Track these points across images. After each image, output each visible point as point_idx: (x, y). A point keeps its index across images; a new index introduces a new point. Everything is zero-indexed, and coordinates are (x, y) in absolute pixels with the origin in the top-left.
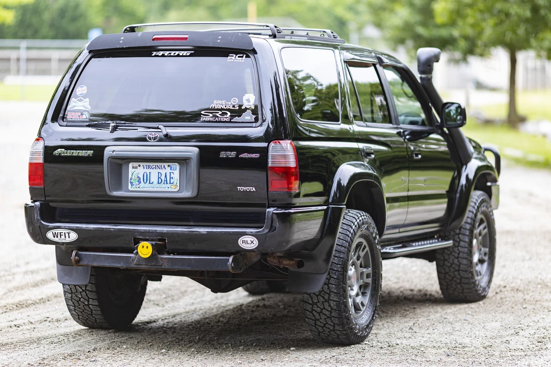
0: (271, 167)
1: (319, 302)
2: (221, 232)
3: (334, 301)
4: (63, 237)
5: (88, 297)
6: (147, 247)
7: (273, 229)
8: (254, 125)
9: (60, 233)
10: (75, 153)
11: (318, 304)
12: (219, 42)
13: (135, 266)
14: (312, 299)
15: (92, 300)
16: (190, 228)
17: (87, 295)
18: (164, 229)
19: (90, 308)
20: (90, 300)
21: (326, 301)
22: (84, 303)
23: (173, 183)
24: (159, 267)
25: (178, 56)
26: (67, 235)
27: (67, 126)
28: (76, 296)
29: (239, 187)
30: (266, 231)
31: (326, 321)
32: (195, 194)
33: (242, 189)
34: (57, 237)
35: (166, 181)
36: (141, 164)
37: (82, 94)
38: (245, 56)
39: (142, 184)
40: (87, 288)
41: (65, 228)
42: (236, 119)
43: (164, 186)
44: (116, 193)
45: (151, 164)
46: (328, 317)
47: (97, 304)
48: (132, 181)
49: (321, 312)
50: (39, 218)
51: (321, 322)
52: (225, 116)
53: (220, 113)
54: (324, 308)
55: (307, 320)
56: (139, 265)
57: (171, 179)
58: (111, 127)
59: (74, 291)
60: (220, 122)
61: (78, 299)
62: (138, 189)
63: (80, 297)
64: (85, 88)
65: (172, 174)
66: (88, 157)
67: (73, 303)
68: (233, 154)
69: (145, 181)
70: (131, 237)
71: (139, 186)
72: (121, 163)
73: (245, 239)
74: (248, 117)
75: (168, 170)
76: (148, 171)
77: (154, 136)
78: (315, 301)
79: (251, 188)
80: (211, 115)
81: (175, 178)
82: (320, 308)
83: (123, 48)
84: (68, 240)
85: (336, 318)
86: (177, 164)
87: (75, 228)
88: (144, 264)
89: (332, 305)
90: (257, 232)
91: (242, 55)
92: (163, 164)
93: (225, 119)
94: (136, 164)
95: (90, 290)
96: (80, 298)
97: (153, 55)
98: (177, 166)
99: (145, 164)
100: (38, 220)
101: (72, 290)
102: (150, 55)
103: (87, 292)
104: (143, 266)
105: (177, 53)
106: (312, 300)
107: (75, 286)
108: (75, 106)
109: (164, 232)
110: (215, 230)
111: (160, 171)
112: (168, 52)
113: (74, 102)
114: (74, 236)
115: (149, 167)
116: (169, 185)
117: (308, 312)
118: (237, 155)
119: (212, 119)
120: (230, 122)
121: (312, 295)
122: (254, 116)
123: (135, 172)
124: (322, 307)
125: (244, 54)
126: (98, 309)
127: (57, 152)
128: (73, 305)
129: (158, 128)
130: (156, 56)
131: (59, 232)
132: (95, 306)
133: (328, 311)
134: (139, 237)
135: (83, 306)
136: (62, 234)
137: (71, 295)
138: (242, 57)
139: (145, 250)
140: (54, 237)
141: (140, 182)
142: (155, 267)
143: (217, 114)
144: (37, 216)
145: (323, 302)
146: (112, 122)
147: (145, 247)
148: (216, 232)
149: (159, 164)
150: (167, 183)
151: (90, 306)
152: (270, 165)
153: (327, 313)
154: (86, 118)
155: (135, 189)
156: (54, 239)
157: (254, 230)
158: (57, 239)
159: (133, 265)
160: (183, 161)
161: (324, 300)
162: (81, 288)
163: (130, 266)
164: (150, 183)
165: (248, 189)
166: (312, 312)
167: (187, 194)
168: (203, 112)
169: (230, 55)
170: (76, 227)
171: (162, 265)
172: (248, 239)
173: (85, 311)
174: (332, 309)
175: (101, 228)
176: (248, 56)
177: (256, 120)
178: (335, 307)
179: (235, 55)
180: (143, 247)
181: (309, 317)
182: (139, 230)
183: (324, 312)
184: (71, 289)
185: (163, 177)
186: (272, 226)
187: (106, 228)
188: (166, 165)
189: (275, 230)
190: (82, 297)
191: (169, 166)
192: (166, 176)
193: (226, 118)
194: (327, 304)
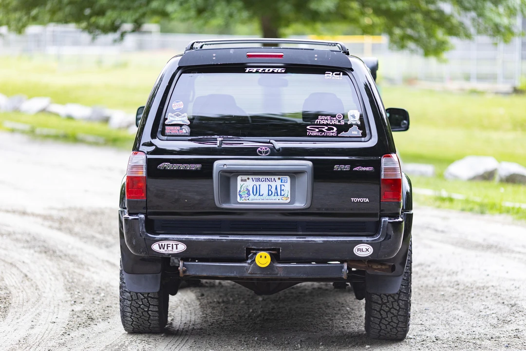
0: (383, 179)
1: (388, 302)
2: (337, 241)
3: (402, 301)
4: (170, 248)
5: (149, 303)
6: (265, 257)
7: (388, 237)
8: (363, 139)
9: (167, 245)
10: (182, 167)
11: (388, 304)
12: (316, 60)
13: (250, 275)
14: (382, 299)
15: (152, 306)
16: (305, 238)
17: (148, 302)
18: (279, 239)
19: (148, 314)
20: (151, 306)
21: (395, 301)
22: (143, 309)
23: (283, 195)
24: (275, 276)
25: (273, 72)
26: (175, 247)
27: (167, 140)
28: (137, 303)
29: (352, 199)
30: (382, 239)
31: (392, 319)
32: (308, 205)
33: (355, 200)
34: (164, 249)
35: (277, 193)
36: (251, 177)
37: (179, 109)
38: (341, 73)
39: (252, 196)
40: (149, 295)
41: (173, 240)
42: (343, 134)
43: (274, 198)
44: (225, 206)
45: (261, 177)
46: (395, 316)
47: (157, 310)
48: (241, 193)
49: (389, 311)
50: (144, 230)
51: (386, 320)
52: (332, 131)
53: (326, 128)
54: (393, 308)
55: (372, 319)
56: (253, 274)
57: (282, 191)
58: (218, 142)
59: (134, 298)
60: (327, 136)
61: (137, 306)
62: (248, 201)
63: (141, 303)
64: (182, 103)
65: (282, 186)
66: (196, 171)
67: (132, 310)
68: (347, 168)
69: (255, 193)
70: (244, 247)
71: (248, 198)
72: (229, 177)
73: (361, 247)
74: (355, 132)
75: (278, 183)
76: (258, 184)
77: (265, 150)
78: (385, 301)
79: (365, 199)
80: (317, 130)
81: (286, 190)
82: (389, 307)
83: (217, 65)
84: (175, 251)
85: (402, 316)
86: (288, 177)
87: (184, 239)
88: (259, 273)
89: (401, 304)
90: (373, 240)
91: (339, 73)
92: (273, 177)
93: (331, 134)
94: (245, 177)
95: (152, 296)
96: (140, 305)
97: (247, 71)
98: (288, 179)
99: (254, 177)
100: (143, 232)
101: (133, 297)
102: (244, 71)
103: (149, 299)
104: (258, 275)
105: (271, 70)
106: (382, 301)
107: (137, 293)
108: (173, 121)
109: (280, 242)
110: (331, 240)
111: (270, 183)
112: (262, 69)
113: (172, 117)
114: (182, 247)
115: (258, 180)
116: (280, 197)
117: (376, 312)
118: (351, 168)
119: (319, 134)
120: (337, 137)
121: (382, 295)
122: (361, 132)
123: (243, 184)
124: (391, 307)
125: (340, 72)
126: (157, 314)
127: (161, 166)
128: (131, 312)
129: (269, 143)
130: (249, 72)
131: (166, 243)
132: (154, 312)
133: (396, 310)
134: (253, 247)
135: (142, 312)
136: (169, 245)
137: (130, 302)
138: (339, 74)
139: (263, 259)
140: (160, 249)
141: (249, 195)
142: (271, 276)
143: (323, 129)
144: (142, 229)
145: (392, 302)
146: (218, 137)
147: (263, 257)
148: (333, 241)
149: (269, 177)
150: (277, 195)
151: (150, 312)
152: (383, 177)
153: (395, 312)
154: (187, 133)
155: (244, 201)
156: (160, 250)
157: (369, 239)
158: (164, 250)
159: (247, 274)
160: (293, 174)
161: (393, 300)
162: (143, 295)
163: (244, 275)
164: (259, 195)
165: (362, 200)
166: (379, 312)
167: (299, 205)
168: (308, 127)
169: (326, 72)
170: (186, 238)
171: (277, 274)
172: (364, 247)
173: (143, 317)
174: (400, 308)
175: (212, 239)
176: (345, 74)
177: (364, 135)
178: (403, 306)
179: (331, 73)
180: (261, 257)
181: (376, 316)
182: (253, 240)
183: (392, 311)
184: (131, 296)
185: (273, 190)
186: (387, 234)
187: (218, 239)
188: (276, 177)
189: (390, 238)
190: (143, 304)
191: (279, 179)
192: (276, 189)
193: (332, 132)
194: (396, 303)
